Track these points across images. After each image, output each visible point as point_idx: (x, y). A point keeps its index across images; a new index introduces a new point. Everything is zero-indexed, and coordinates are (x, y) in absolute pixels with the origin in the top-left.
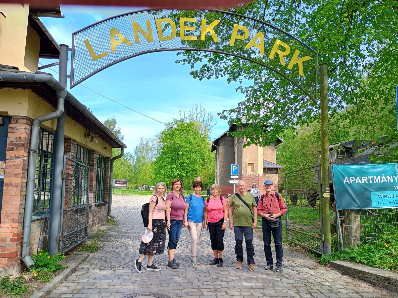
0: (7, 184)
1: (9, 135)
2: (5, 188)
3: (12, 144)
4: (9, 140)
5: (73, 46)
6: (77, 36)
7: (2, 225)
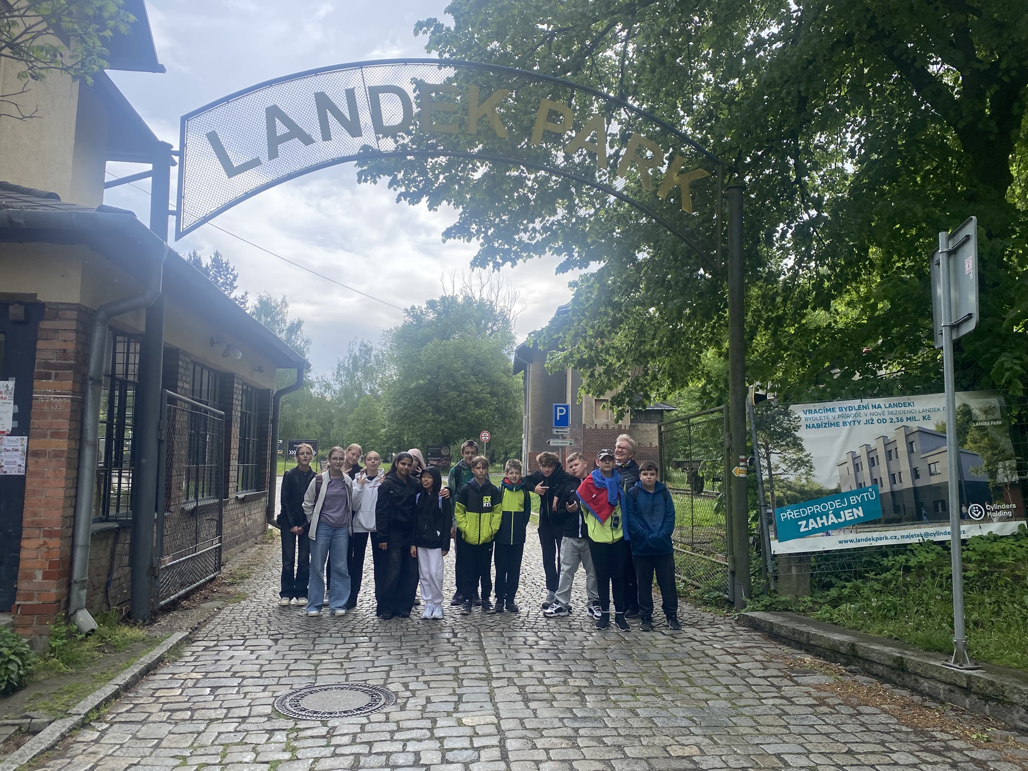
0: (36, 454)
1: (40, 344)
2: (31, 462)
3: (47, 365)
4: (40, 357)
5: (183, 145)
6: (191, 123)
7: (24, 543)
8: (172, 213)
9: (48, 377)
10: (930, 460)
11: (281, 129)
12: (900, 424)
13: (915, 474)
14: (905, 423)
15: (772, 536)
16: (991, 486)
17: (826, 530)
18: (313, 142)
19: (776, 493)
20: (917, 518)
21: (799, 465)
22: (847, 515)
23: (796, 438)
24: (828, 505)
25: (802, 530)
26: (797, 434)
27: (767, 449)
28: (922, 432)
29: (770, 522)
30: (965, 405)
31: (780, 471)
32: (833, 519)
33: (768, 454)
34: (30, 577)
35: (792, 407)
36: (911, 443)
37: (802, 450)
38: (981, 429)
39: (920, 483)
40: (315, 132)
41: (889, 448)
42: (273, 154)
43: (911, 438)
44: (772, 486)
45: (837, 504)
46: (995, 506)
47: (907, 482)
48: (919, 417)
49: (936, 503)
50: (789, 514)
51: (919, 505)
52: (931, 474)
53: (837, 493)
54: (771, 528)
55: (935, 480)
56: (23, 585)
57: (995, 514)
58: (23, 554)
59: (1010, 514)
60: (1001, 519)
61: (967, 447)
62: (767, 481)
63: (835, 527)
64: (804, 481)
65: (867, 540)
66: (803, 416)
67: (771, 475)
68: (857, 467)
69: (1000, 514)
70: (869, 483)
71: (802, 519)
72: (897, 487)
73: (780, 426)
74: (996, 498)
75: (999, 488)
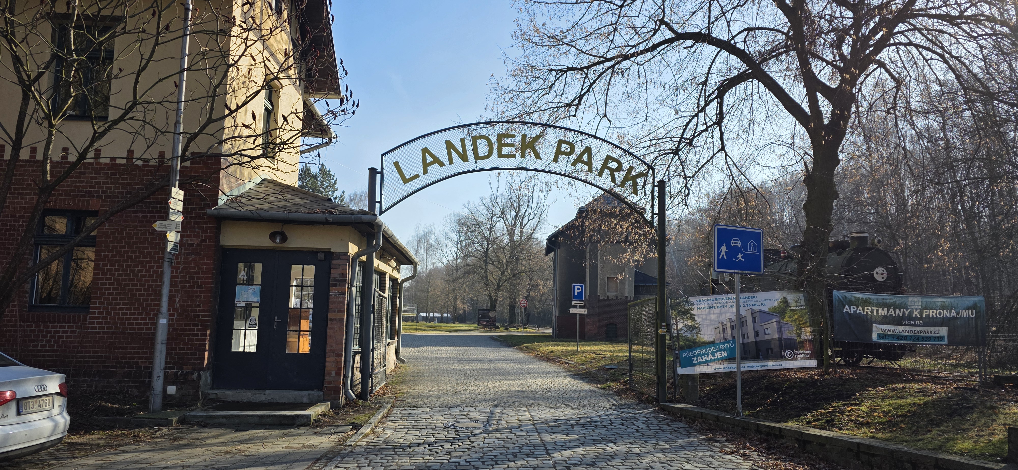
0: (331, 320)
1: (332, 271)
2: (329, 323)
3: (335, 280)
4: (332, 276)
5: (382, 168)
6: (386, 158)
7: (327, 359)
8: (378, 202)
9: (336, 285)
10: (765, 327)
11: (429, 159)
12: (749, 308)
13: (757, 334)
14: (752, 307)
15: (678, 365)
16: (797, 341)
17: (707, 363)
18: (444, 165)
19: (681, 343)
20: (756, 357)
21: (693, 329)
22: (719, 355)
23: (691, 315)
24: (708, 350)
25: (694, 362)
26: (692, 312)
27: (676, 320)
28: (760, 311)
29: (677, 358)
30: (785, 298)
31: (683, 331)
32: (711, 357)
33: (677, 323)
34: (330, 374)
35: (690, 298)
36: (755, 318)
37: (695, 320)
38: (793, 311)
39: (758, 339)
40: (445, 159)
41: (742, 320)
42: (425, 172)
43: (755, 315)
44: (678, 339)
45: (713, 349)
46: (800, 352)
47: (752, 338)
48: (759, 304)
49: (768, 349)
50: (686, 354)
51: (758, 351)
52: (766, 334)
53: (713, 343)
54: (678, 361)
55: (767, 338)
56: (327, 378)
57: (799, 356)
58: (327, 364)
59: (808, 356)
60: (803, 359)
61: (785, 320)
62: (676, 337)
63: (711, 361)
64: (695, 337)
65: (729, 368)
66: (696, 303)
67: (678, 333)
68: (724, 330)
69: (802, 356)
70: (730, 338)
71: (694, 357)
72: (746, 341)
73: (683, 308)
74: (800, 348)
75: (802, 342)
